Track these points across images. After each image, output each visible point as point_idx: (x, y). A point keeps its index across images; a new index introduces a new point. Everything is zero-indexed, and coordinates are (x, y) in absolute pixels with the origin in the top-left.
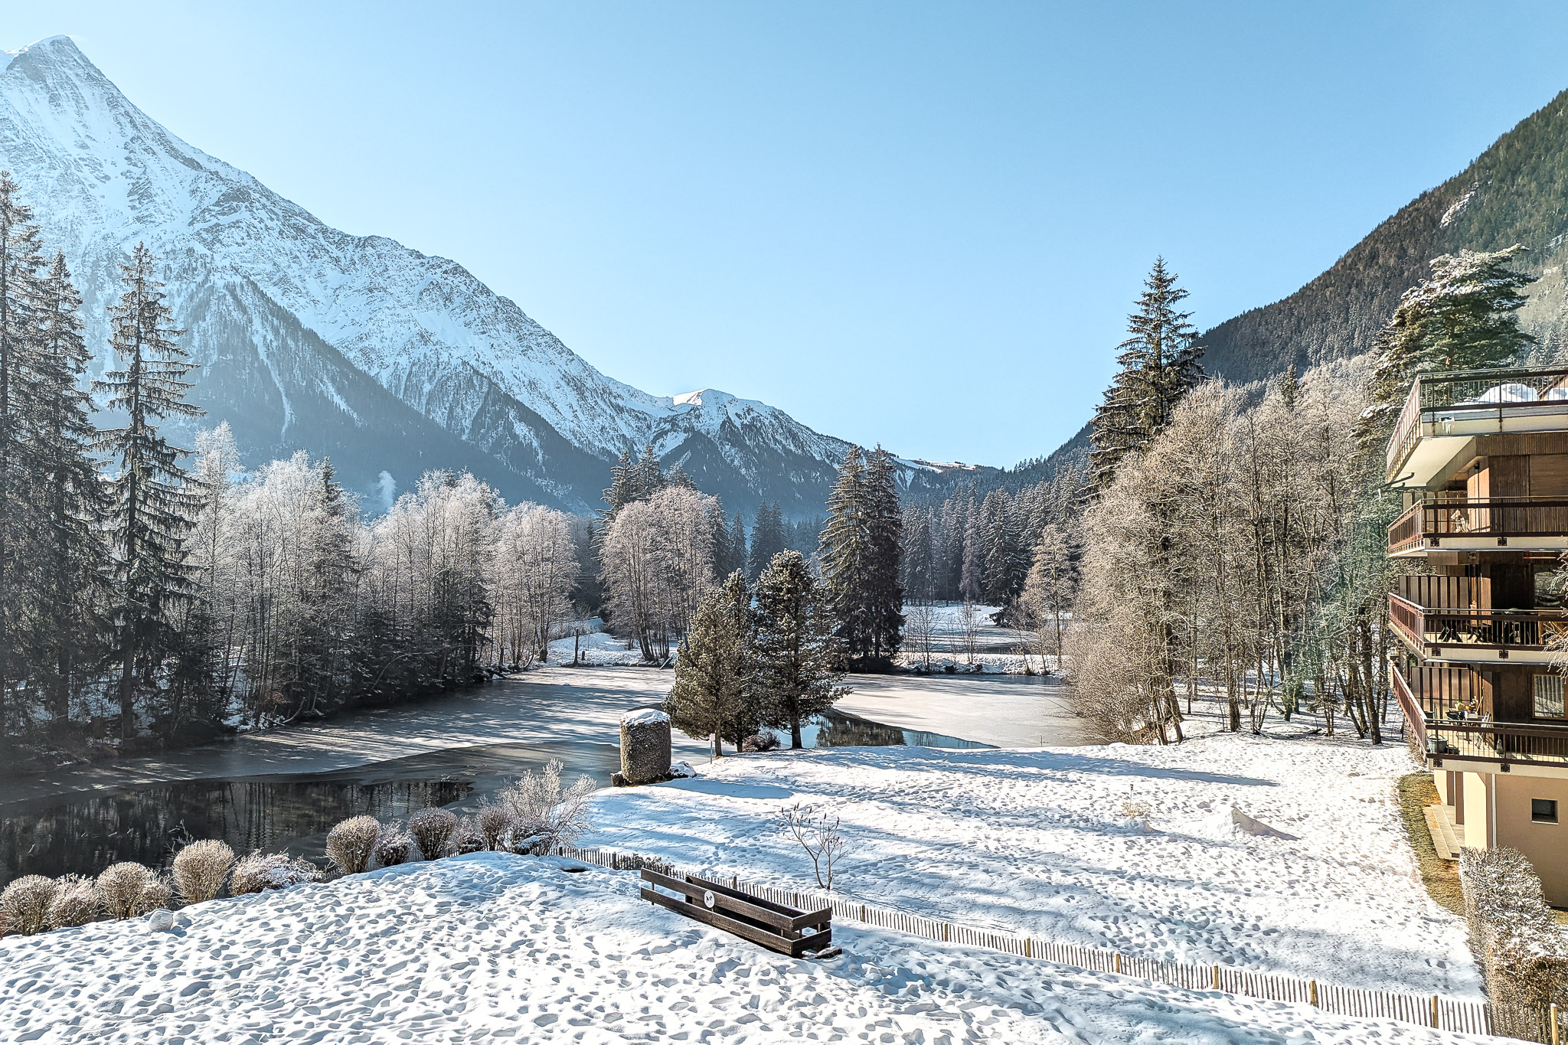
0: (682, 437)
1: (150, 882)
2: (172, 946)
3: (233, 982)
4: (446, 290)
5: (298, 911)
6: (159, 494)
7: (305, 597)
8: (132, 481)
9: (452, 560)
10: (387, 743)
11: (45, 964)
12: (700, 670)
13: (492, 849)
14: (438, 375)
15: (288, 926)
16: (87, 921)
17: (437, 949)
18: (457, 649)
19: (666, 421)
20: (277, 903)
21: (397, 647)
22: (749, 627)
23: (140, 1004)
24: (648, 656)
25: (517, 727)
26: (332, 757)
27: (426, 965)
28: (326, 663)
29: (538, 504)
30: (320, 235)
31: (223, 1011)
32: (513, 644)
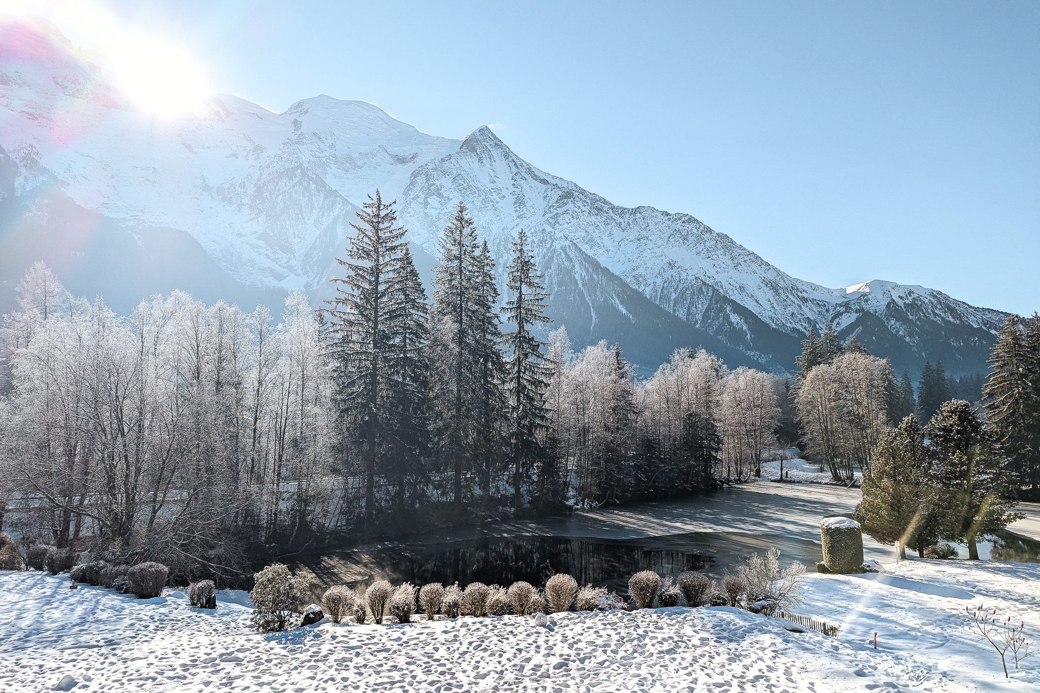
0: (853, 317)
1: (535, 596)
2: (547, 636)
3: (581, 666)
4: (684, 233)
5: (615, 627)
6: (531, 368)
7: (607, 428)
8: (518, 361)
9: (694, 406)
10: (659, 524)
11: (485, 635)
12: (883, 491)
13: (733, 605)
14: (680, 287)
15: (610, 636)
16: (504, 614)
17: (702, 670)
18: (699, 465)
19: (840, 306)
20: (603, 620)
21: (662, 462)
22: (924, 460)
23: (532, 669)
24: (836, 477)
25: (744, 522)
26: (626, 530)
27: (696, 679)
28: (620, 469)
29: (749, 368)
30: (611, 211)
31: (577, 684)
32: (736, 464)
